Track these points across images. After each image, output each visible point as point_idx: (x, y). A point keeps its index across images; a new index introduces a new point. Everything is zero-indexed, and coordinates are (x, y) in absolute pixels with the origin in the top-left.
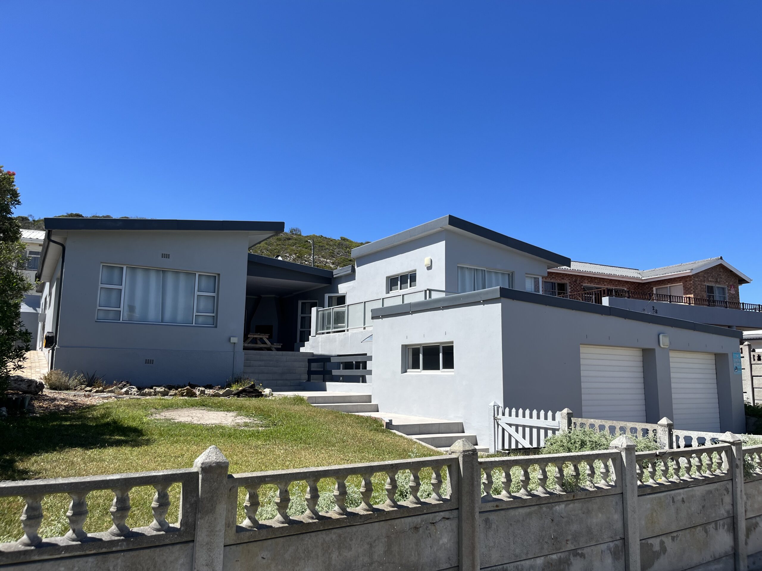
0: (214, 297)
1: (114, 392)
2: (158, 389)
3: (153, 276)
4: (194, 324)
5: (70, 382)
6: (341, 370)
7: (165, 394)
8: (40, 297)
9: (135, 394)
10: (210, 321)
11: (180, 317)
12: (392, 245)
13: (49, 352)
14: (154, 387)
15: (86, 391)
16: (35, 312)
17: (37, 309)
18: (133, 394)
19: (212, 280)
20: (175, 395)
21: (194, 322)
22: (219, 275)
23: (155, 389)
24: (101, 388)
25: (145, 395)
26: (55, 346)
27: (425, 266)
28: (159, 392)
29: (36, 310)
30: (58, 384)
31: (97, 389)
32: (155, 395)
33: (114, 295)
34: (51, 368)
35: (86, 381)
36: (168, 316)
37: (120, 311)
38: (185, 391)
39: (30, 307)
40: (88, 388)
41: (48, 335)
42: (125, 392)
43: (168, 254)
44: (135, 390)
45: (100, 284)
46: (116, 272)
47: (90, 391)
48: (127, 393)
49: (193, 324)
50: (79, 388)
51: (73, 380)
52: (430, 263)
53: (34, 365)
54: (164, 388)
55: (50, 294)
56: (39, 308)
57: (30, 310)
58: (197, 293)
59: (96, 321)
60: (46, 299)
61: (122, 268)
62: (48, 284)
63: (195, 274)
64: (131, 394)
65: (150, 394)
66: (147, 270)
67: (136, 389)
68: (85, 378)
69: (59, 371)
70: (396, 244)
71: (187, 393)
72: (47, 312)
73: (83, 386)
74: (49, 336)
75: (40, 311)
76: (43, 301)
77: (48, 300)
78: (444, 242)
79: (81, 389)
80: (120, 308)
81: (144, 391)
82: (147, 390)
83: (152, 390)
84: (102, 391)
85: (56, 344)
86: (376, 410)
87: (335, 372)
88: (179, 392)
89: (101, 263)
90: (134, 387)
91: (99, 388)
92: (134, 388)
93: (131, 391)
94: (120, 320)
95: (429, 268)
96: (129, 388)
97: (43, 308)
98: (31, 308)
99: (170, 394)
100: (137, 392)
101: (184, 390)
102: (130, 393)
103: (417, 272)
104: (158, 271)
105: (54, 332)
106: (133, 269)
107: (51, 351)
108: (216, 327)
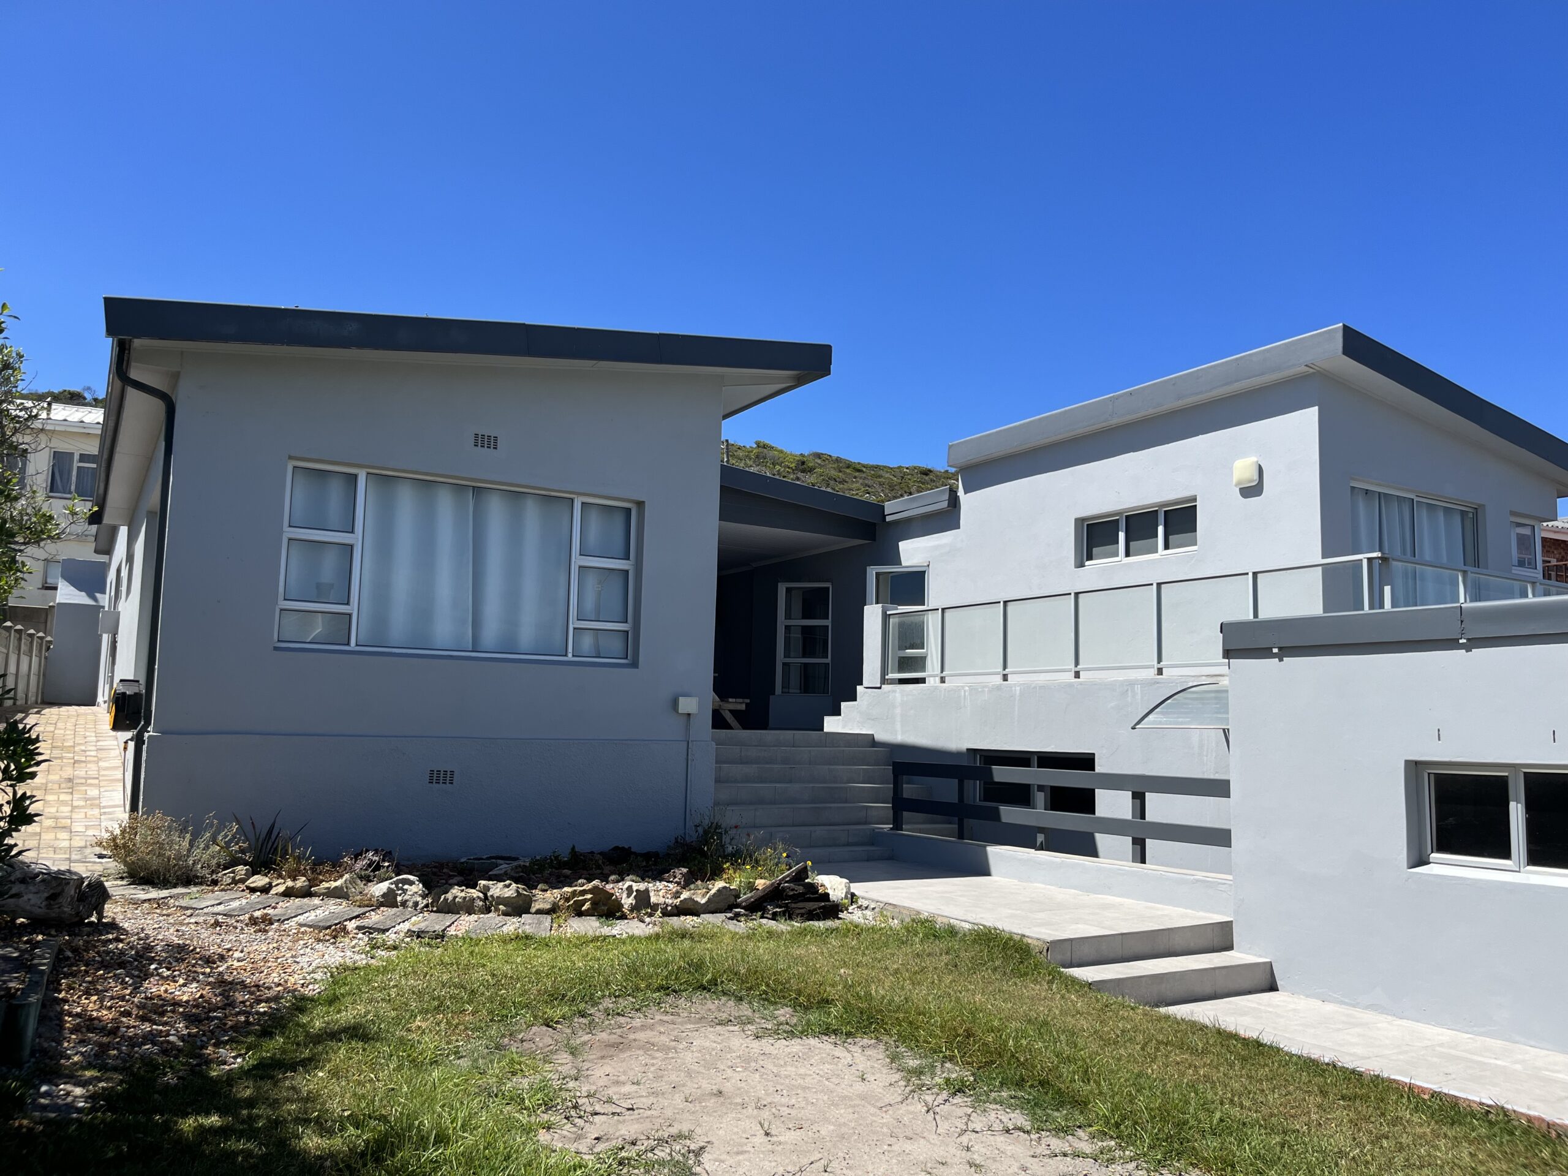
0: (627, 572)
1: (346, 897)
2: (498, 889)
3: (445, 504)
4: (570, 655)
5: (196, 852)
6: (1041, 810)
7: (519, 908)
8: (106, 567)
9: (416, 904)
10: (617, 645)
11: (527, 634)
12: (1104, 424)
13: (125, 749)
14: (482, 882)
15: (253, 890)
16: (91, 602)
17: (98, 595)
18: (410, 904)
19: (619, 520)
20: (553, 910)
21: (570, 649)
22: (640, 504)
23: (488, 888)
24: (301, 882)
25: (451, 908)
26: (145, 729)
27: (1236, 485)
28: (500, 900)
29: (96, 600)
30: (155, 862)
31: (290, 883)
32: (488, 910)
33: (329, 565)
34: (134, 807)
35: (249, 849)
36: (491, 631)
37: (350, 615)
38: (589, 896)
39: (81, 591)
40: (259, 881)
41: (121, 689)
42: (383, 896)
43: (493, 435)
44: (415, 889)
45: (286, 528)
46: (335, 491)
47: (265, 890)
48: (389, 900)
49: (566, 655)
50: (226, 877)
51: (207, 847)
52: (1256, 477)
53: (82, 773)
54: (514, 885)
55: (130, 558)
56: (104, 592)
57: (80, 598)
58: (577, 561)
59: (276, 649)
60: (119, 571)
61: (355, 476)
62: (123, 531)
63: (572, 500)
64: (404, 904)
65: (468, 908)
66: (426, 486)
67: (418, 888)
68: (247, 839)
69: (158, 819)
70: (1115, 421)
71: (595, 903)
72: (122, 606)
73: (241, 869)
74: (124, 694)
75: (104, 600)
76: (112, 576)
77: (124, 573)
78: (1315, 410)
79: (235, 882)
80: (348, 604)
81: (450, 896)
82: (457, 893)
83: (474, 893)
84: (307, 893)
85: (148, 723)
86: (1266, 984)
87: (1010, 814)
88: (567, 900)
89: (291, 458)
90: (411, 877)
91: (294, 880)
92: (411, 883)
93: (405, 891)
94: (348, 644)
95: (1252, 491)
96: (396, 883)
97: (113, 594)
98: (83, 594)
99: (535, 907)
100: (424, 896)
101: (583, 892)
102: (399, 899)
103: (1198, 503)
104: (459, 489)
105: (143, 681)
106: (384, 481)
107: (131, 745)
108: (635, 664)
